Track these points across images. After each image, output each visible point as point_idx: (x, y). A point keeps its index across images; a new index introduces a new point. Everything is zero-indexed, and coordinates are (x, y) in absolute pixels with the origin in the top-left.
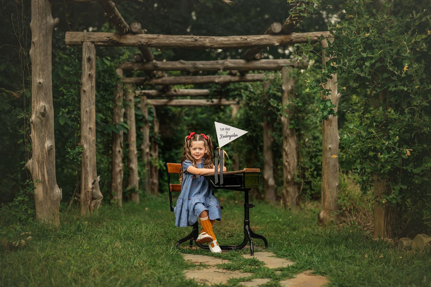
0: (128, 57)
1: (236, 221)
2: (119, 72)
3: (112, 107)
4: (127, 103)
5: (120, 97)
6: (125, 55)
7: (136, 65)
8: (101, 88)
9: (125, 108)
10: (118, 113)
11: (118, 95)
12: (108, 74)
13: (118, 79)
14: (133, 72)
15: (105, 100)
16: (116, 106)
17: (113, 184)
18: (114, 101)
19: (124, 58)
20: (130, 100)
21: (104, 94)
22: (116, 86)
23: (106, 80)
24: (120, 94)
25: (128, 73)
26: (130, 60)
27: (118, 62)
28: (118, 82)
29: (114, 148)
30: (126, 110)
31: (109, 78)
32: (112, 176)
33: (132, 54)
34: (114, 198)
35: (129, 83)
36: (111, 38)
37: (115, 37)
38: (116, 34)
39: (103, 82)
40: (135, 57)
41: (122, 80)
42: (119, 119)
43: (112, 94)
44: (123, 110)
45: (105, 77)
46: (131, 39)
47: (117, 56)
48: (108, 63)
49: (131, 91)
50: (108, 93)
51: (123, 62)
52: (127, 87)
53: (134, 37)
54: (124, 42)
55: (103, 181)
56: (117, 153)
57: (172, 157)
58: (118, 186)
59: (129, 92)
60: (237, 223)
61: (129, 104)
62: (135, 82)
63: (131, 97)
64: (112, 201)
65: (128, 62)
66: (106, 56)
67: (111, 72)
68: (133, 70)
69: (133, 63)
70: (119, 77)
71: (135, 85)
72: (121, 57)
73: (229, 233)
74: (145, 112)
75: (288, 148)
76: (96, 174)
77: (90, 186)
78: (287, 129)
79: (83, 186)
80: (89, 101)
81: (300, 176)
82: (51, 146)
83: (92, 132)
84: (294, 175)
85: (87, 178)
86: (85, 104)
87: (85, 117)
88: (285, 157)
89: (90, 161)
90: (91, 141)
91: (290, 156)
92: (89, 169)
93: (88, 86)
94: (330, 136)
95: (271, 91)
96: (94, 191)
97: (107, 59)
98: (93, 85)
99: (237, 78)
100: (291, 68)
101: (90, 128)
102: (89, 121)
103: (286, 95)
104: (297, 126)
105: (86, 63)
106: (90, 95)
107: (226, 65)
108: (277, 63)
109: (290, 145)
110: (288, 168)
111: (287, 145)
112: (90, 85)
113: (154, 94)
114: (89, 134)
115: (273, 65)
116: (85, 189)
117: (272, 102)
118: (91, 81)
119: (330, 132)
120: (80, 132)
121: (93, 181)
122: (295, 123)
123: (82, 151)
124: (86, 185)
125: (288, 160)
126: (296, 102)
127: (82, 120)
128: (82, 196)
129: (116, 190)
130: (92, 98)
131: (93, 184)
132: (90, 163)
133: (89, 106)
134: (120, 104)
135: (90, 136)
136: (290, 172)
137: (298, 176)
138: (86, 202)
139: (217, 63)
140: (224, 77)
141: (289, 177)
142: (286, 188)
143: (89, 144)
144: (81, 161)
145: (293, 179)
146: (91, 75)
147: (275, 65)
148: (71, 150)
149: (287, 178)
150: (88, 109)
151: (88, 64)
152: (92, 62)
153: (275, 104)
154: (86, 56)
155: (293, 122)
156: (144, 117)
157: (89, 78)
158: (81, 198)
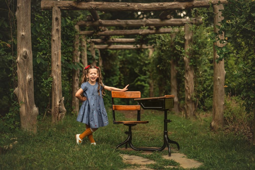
0: (82, 18)
1: (155, 127)
2: (77, 27)
3: (72, 51)
4: (82, 48)
5: (77, 44)
6: (80, 16)
7: (88, 23)
8: (65, 38)
9: (80, 51)
10: (76, 54)
11: (76, 43)
12: (69, 29)
13: (76, 32)
14: (86, 27)
15: (67, 46)
16: (75, 50)
17: (73, 101)
18: (73, 47)
19: (80, 18)
20: (84, 46)
21: (66, 42)
22: (74, 37)
23: (68, 33)
24: (77, 41)
25: (82, 28)
26: (83, 19)
27: (76, 20)
28: (76, 34)
29: (73, 78)
30: (81, 53)
31: (70, 31)
32: (72, 95)
33: (85, 16)
34: (73, 110)
35: (83, 35)
36: (71, 5)
37: (74, 4)
38: (75, 2)
39: (66, 34)
40: (87, 17)
41: (78, 33)
42: (77, 59)
43: (72, 42)
44: (79, 53)
45: (67, 31)
46: (84, 5)
47: (75, 17)
48: (69, 21)
49: (84, 40)
50: (69, 41)
51: (79, 21)
52: (81, 38)
53: (86, 3)
54: (80, 7)
55: (66, 99)
56: (75, 81)
57: (110, 81)
58: (76, 102)
59: (83, 41)
60: (155, 129)
61: (83, 49)
62: (87, 34)
63: (85, 44)
64: (72, 112)
65: (82, 21)
66: (68, 16)
67: (71, 27)
68: (86, 26)
69: (86, 21)
70: (77, 31)
71: (87, 36)
72: (78, 17)
73: (151, 137)
74: (93, 53)
75: (188, 78)
76: (61, 96)
77: (58, 103)
78: (187, 65)
79: (53, 104)
80: (57, 47)
81: (196, 97)
82: (31, 78)
83: (58, 68)
84: (192, 96)
85: (56, 99)
86: (54, 49)
87: (54, 58)
88: (186, 84)
89: (58, 87)
90: (58, 74)
91: (189, 83)
92: (57, 92)
93: (56, 37)
94: (219, 71)
95: (176, 40)
96: (60, 107)
97: (68, 18)
98: (59, 36)
99: (153, 31)
100: (190, 24)
101: (57, 65)
102: (57, 60)
103: (187, 42)
104: (195, 63)
105: (55, 21)
106: (58, 43)
107: (148, 23)
108: (181, 21)
109: (190, 75)
110: (188, 91)
111: (187, 76)
112: (57, 36)
113: (99, 42)
114: (57, 69)
115: (178, 23)
116: (54, 106)
117: (177, 47)
118: (58, 33)
119: (219, 68)
120: (51, 68)
121: (59, 100)
122: (193, 61)
123: (52, 81)
124: (55, 103)
125: (188, 86)
126: (194, 47)
127: (52, 59)
128: (53, 110)
129: (75, 105)
130: (59, 45)
131: (60, 102)
132: (58, 89)
133: (57, 51)
134: (77, 48)
135: (58, 70)
136: (189, 94)
137: (195, 97)
138: (55, 114)
139: (141, 21)
140: (145, 31)
141: (189, 97)
142: (187, 104)
143: (57, 76)
144: (51, 87)
145: (191, 98)
146: (58, 30)
147: (180, 23)
148: (45, 80)
149: (187, 98)
150: (56, 52)
151: (56, 22)
152: (59, 21)
153: (179, 48)
154: (54, 16)
155: (192, 61)
156: (93, 57)
157: (57, 31)
158: (52, 112)
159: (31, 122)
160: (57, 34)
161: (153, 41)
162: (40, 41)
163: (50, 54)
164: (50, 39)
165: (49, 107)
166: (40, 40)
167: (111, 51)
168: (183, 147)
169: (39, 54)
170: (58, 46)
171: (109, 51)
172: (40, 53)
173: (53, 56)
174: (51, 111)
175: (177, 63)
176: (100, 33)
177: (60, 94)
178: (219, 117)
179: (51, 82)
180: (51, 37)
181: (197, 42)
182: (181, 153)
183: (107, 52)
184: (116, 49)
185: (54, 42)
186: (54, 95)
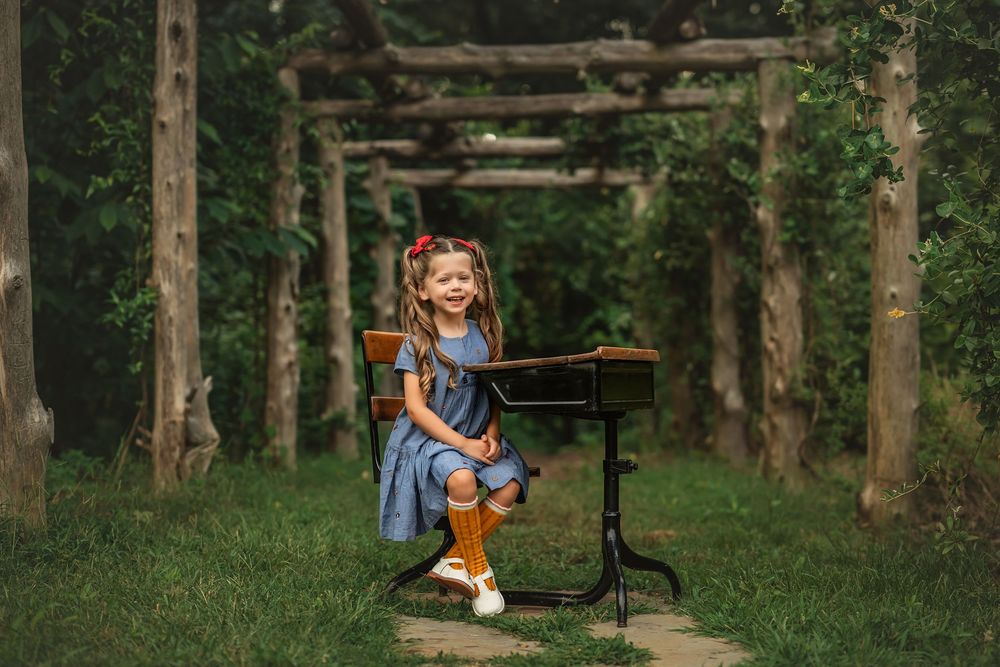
0: (312, 36)
2: (287, 79)
5: (288, 151)
7: (335, 58)
10: (282, 197)
11: (284, 146)
13: (284, 99)
16: (277, 178)
17: (270, 404)
18: (273, 164)
22: (277, 121)
23: (249, 102)
24: (289, 140)
26: (317, 43)
27: (284, 49)
28: (281, 107)
29: (271, 299)
31: (256, 94)
34: (271, 443)
40: (334, 34)
42: (288, 216)
43: (266, 140)
44: (299, 190)
48: (252, 49)
51: (298, 49)
56: (281, 314)
58: (285, 407)
64: (267, 452)
65: (311, 51)
66: (245, 28)
67: (262, 78)
68: (327, 73)
69: (328, 53)
70: (288, 92)
72: (294, 36)
74: (383, 202)
75: (776, 301)
76: (198, 372)
77: (180, 404)
78: (772, 244)
79: (159, 408)
80: (178, 154)
81: (812, 383)
82: (16, 278)
83: (185, 248)
84: (794, 379)
85: (171, 383)
86: (166, 163)
87: (163, 202)
88: (766, 327)
89: (180, 331)
90: (183, 273)
91: (781, 325)
92: (176, 356)
93: (174, 108)
94: (895, 258)
95: (732, 138)
96: (192, 420)
97: (249, 39)
98: (188, 107)
99: (635, 102)
100: (785, 63)
101: (179, 236)
102: (175, 213)
103: (771, 143)
104: (803, 234)
105: (166, 41)
106: (180, 137)
107: (596, 56)
108: (744, 50)
109: (783, 289)
110: (776, 357)
111: (772, 293)
112: (180, 108)
113: (408, 153)
114: (176, 251)
115: (732, 57)
116: (165, 414)
117: (736, 167)
118: (184, 94)
119: (895, 247)
120: (152, 247)
121: (188, 391)
122: (797, 226)
123: (155, 302)
124: (168, 403)
125: (776, 336)
126: (800, 163)
127: (155, 210)
128: (157, 435)
129: (279, 420)
130: (185, 146)
131: (189, 399)
132: (180, 340)
133: (178, 171)
134: (290, 170)
135: (180, 259)
136: (780, 371)
137: (806, 383)
138: (167, 454)
139: (570, 50)
140: (600, 99)
141: (780, 385)
142: (769, 417)
143: (178, 282)
144: (152, 333)
145: (790, 390)
146: (182, 78)
147: (740, 57)
148: (121, 299)
149: (773, 386)
150: (172, 179)
151: (174, 43)
152: (185, 39)
153: (742, 173)
154: (165, 19)
155: (790, 223)
156: (379, 217)
157: (177, 86)
158: (154, 442)
159: (17, 476)
160: (178, 99)
161: (638, 146)
162: (102, 130)
163: (147, 187)
164: (148, 120)
165: (140, 423)
166: (103, 123)
167: (475, 199)
168: (696, 590)
169: (96, 183)
170: (181, 150)
171: (461, 199)
172: (100, 180)
173: (161, 194)
174: (149, 441)
175: (738, 239)
176: (401, 110)
177: (190, 362)
178: (897, 464)
179: (151, 308)
180: (152, 111)
181: (815, 140)
182: (680, 614)
183: (455, 203)
184: (495, 190)
185: (163, 133)
186: (164, 369)
